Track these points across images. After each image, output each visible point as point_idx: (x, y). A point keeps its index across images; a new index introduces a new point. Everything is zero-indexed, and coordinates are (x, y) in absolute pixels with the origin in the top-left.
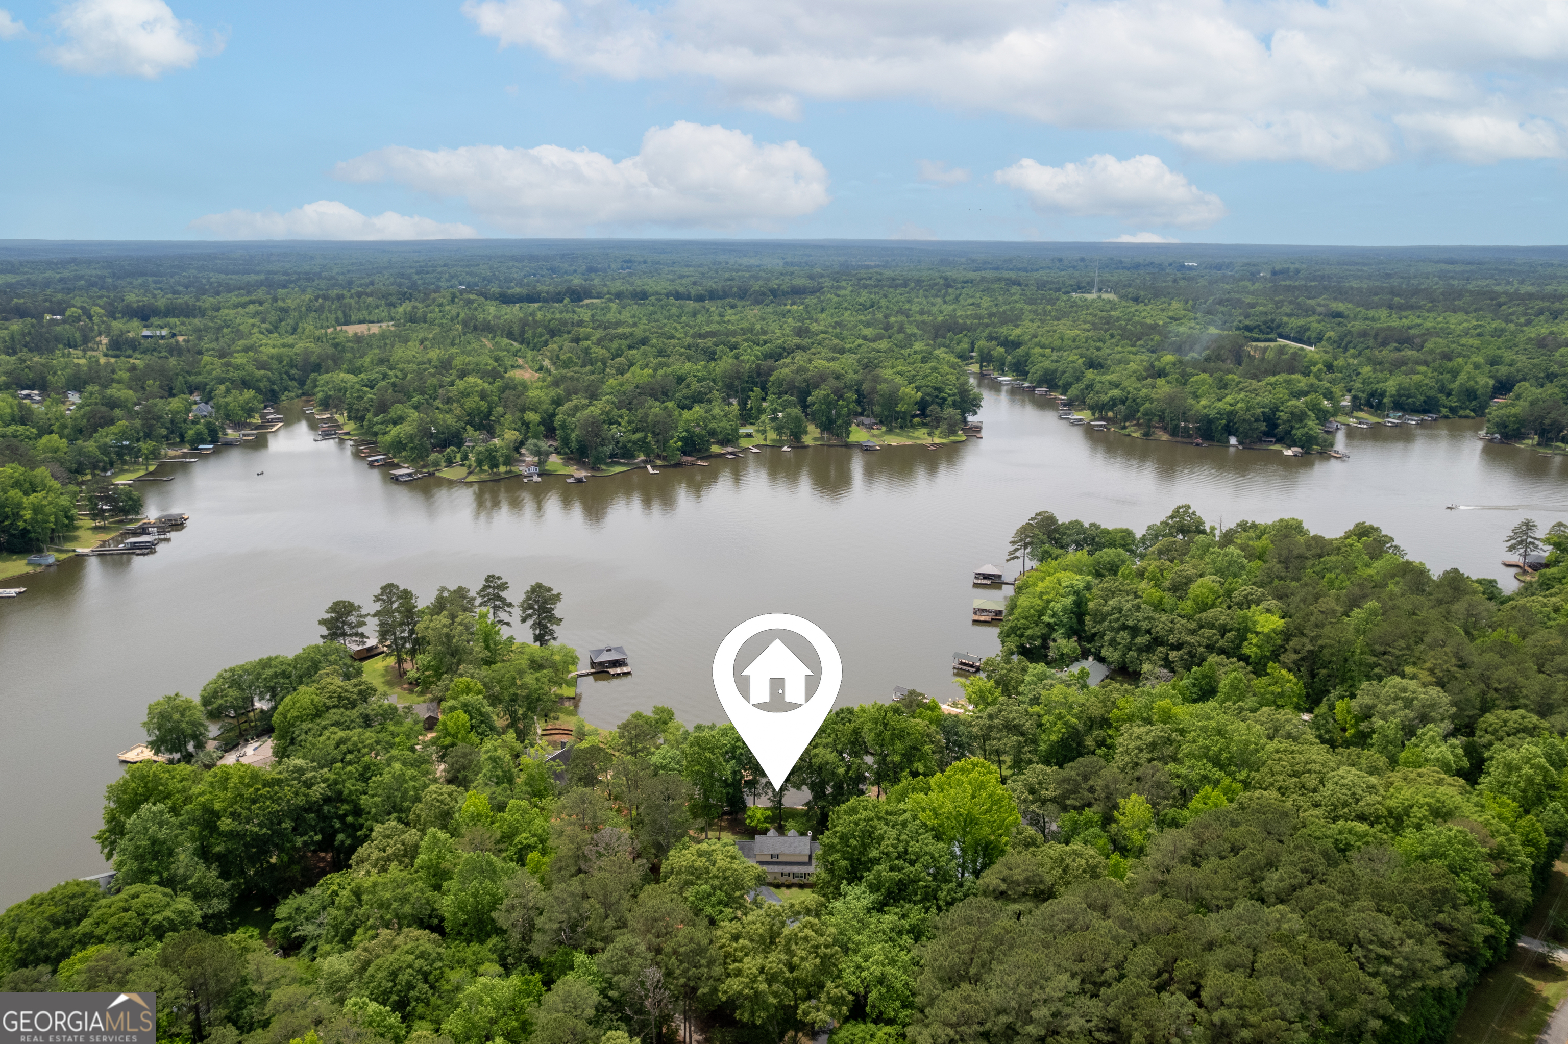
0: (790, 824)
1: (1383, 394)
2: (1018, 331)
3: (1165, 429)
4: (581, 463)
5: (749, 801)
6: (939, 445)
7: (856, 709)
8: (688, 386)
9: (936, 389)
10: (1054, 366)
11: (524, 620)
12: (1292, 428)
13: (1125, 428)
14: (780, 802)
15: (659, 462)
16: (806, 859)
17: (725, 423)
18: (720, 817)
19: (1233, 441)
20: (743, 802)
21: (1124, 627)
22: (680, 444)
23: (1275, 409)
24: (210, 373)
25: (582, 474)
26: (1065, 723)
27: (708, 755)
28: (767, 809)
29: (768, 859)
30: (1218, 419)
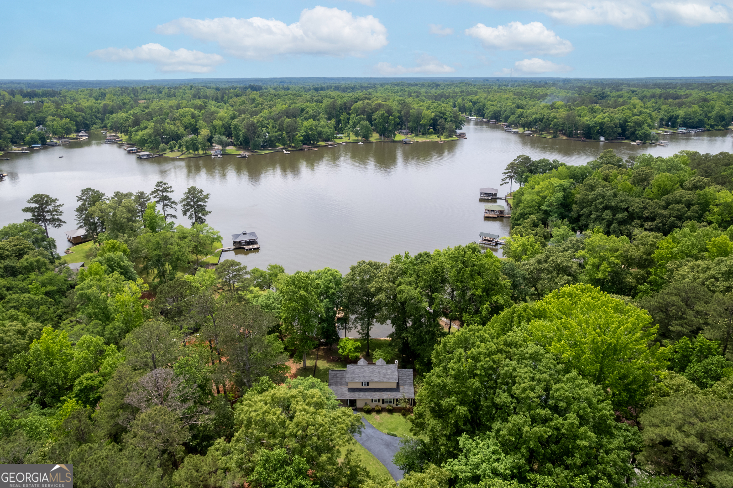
0: (377, 353)
1: (677, 117)
2: (477, 97)
3: (564, 134)
4: (246, 149)
5: (342, 334)
6: (444, 141)
7: (432, 253)
8: (307, 112)
9: (441, 113)
10: (499, 109)
11: (185, 213)
12: (636, 130)
13: (542, 134)
14: (367, 334)
15: (290, 149)
16: (395, 386)
17: (327, 129)
18: (317, 347)
19: (602, 139)
20: (337, 335)
21: (606, 208)
22: (301, 138)
23: (626, 121)
24: (47, 112)
25: (247, 154)
26: (609, 263)
27: (302, 292)
28: (356, 340)
29: (360, 386)
30: (595, 127)
